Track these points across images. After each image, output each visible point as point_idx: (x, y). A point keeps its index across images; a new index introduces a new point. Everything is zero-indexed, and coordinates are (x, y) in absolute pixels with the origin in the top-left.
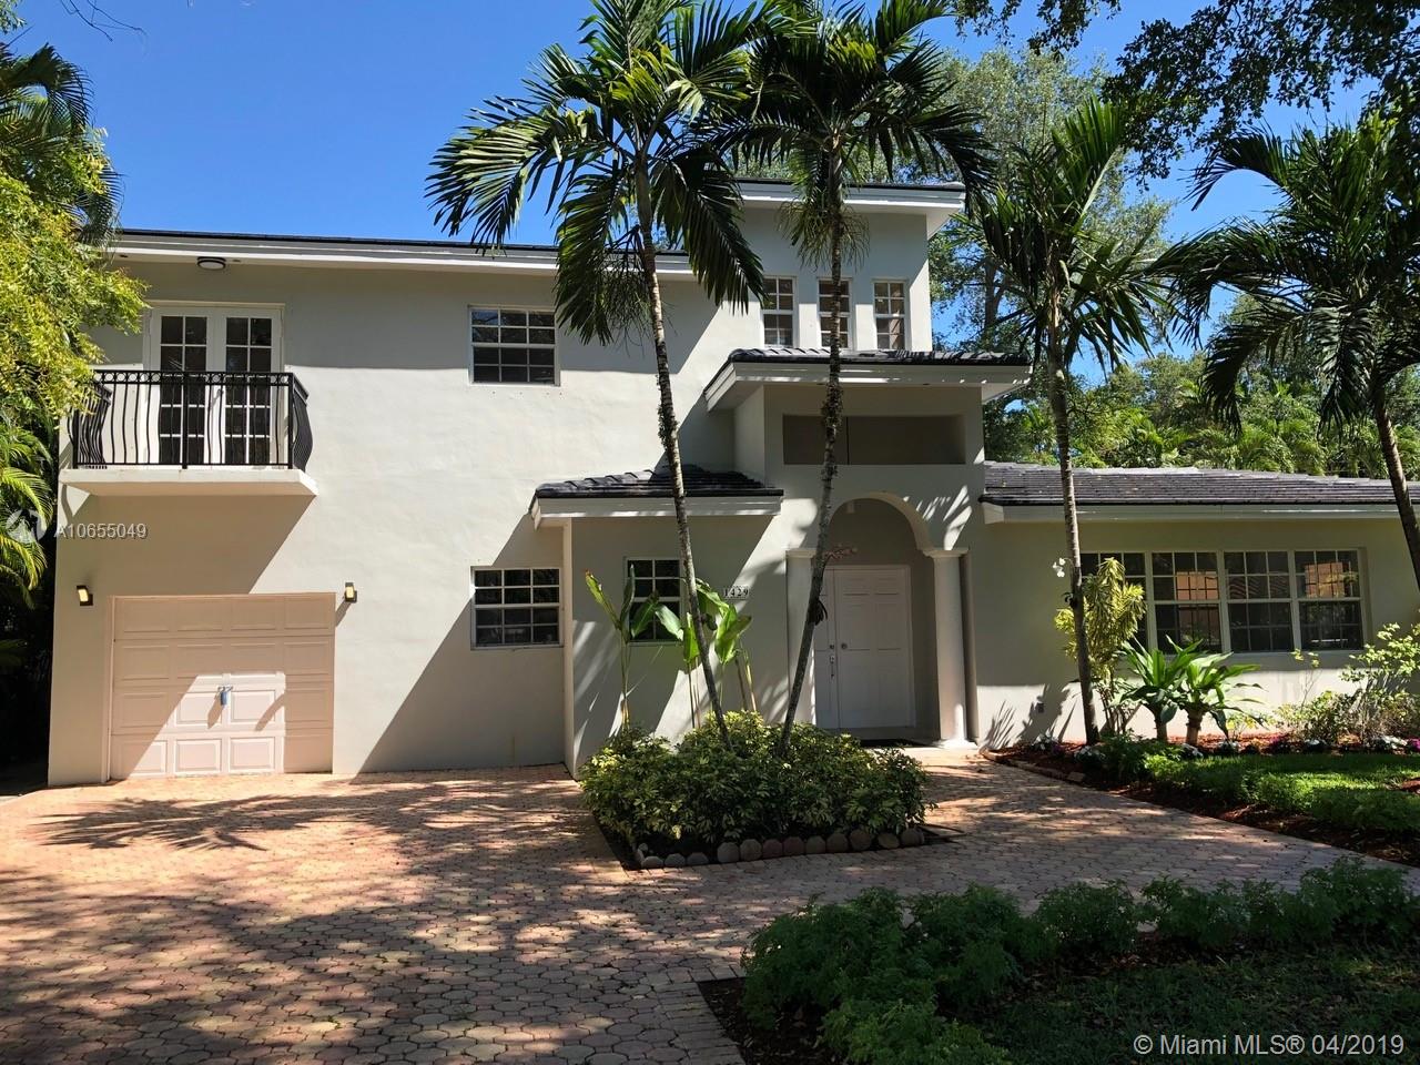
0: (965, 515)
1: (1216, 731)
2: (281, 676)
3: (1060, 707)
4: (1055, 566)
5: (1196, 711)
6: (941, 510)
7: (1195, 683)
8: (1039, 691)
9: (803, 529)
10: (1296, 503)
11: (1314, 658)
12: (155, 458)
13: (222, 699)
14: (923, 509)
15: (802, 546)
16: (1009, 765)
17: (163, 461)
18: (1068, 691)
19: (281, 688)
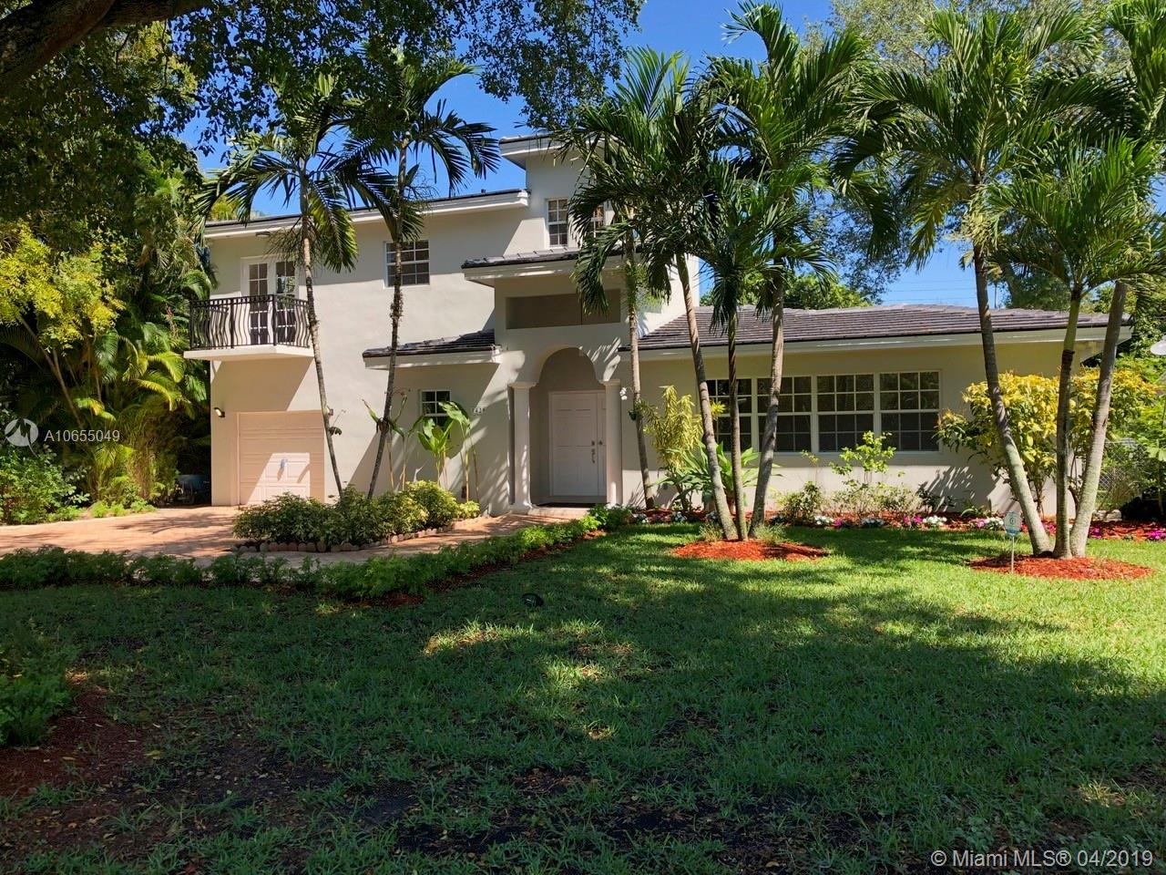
0: (617, 359)
2: (307, 454)
6: (603, 355)
9: (517, 370)
12: (249, 342)
13: (282, 466)
14: (591, 355)
15: (517, 380)
17: (252, 344)
19: (307, 461)
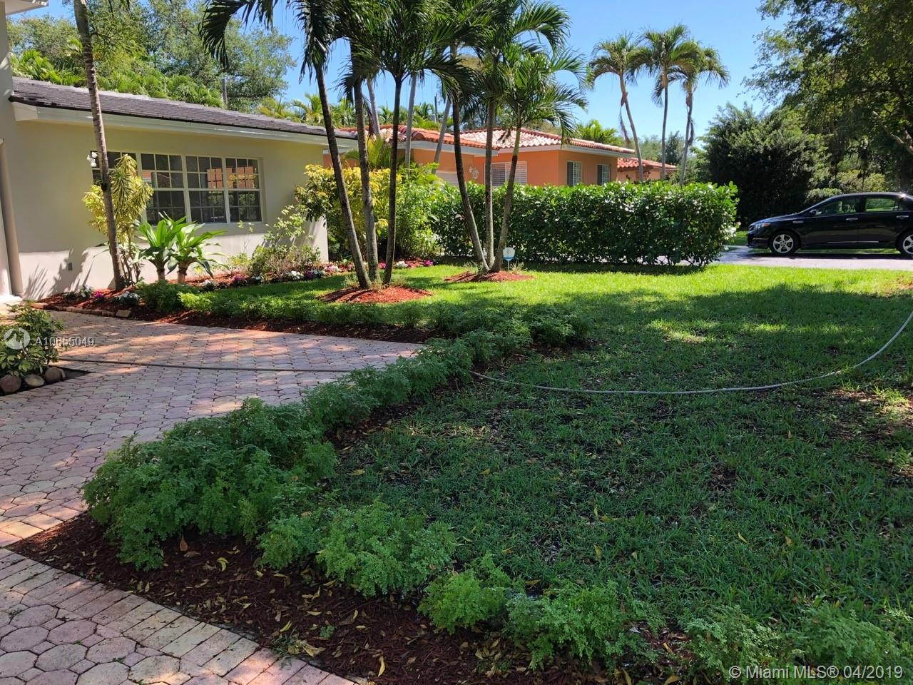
1: (202, 272)
3: (81, 267)
4: (88, 158)
5: (184, 263)
7: (183, 244)
8: (65, 255)
10: (233, 125)
11: (251, 226)
16: (57, 310)
18: (87, 254)
